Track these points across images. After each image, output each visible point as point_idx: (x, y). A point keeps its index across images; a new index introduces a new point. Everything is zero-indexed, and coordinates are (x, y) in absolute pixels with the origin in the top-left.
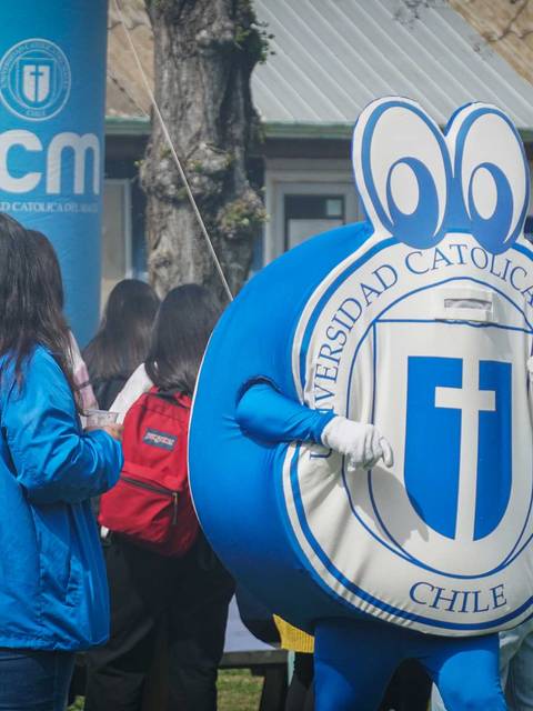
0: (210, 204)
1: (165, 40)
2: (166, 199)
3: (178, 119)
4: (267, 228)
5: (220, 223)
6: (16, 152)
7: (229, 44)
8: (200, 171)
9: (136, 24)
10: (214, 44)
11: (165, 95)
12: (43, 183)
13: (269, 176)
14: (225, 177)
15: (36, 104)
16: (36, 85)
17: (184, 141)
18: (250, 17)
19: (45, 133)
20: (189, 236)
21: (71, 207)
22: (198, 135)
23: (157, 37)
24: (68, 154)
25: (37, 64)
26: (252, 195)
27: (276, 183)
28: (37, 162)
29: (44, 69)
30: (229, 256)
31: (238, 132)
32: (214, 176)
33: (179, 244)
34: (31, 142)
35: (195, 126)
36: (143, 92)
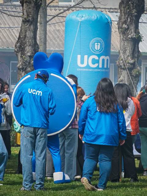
0: (130, 70)
1: (122, 37)
2: (122, 68)
3: (124, 53)
4: (142, 74)
5: (132, 73)
6: (93, 59)
7: (134, 38)
8: (128, 63)
9: (116, 31)
10: (132, 38)
11: (122, 48)
12: (99, 65)
13: (142, 63)
14: (133, 64)
15: (97, 50)
16: (97, 47)
17: (126, 57)
18: (139, 33)
19: (99, 56)
20: (126, 76)
21: (104, 70)
22: (128, 56)
23: (120, 36)
24: (103, 60)
25: (98, 43)
26: (139, 68)
27: (144, 65)
28: (98, 62)
29: (99, 44)
30: (134, 80)
31: (136, 55)
32: (131, 64)
33: (124, 77)
34: (96, 58)
35: (128, 54)
36: (117, 46)
